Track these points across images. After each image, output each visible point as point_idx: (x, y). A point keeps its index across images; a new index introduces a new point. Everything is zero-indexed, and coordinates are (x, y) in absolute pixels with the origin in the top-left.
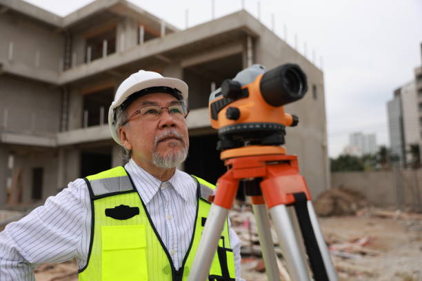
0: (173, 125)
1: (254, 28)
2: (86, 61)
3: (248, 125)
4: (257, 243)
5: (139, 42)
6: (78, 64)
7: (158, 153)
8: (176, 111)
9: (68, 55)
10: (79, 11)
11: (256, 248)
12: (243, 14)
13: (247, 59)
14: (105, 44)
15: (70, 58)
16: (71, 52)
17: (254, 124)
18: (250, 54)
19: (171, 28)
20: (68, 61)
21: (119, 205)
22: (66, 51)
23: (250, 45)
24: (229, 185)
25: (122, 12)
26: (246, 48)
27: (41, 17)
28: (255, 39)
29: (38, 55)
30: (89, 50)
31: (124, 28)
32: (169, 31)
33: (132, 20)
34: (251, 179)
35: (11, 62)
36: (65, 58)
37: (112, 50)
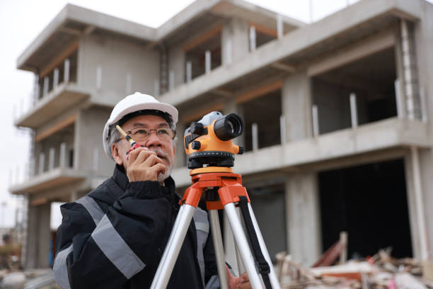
0: (160, 145)
2: (185, 80)
3: (207, 152)
5: (250, 50)
6: (177, 85)
8: (164, 132)
9: (164, 74)
10: (174, 18)
13: (402, 54)
14: (208, 56)
15: (167, 78)
16: (167, 71)
17: (211, 152)
18: (406, 46)
19: (294, 23)
20: (164, 82)
22: (161, 70)
23: (405, 33)
24: (197, 192)
25: (226, 12)
26: (400, 39)
27: (131, 31)
28: (413, 24)
29: (129, 78)
30: (189, 66)
31: (232, 32)
32: (290, 27)
33: (240, 20)
34: (212, 188)
35: (100, 91)
36: (161, 78)
37: (217, 62)
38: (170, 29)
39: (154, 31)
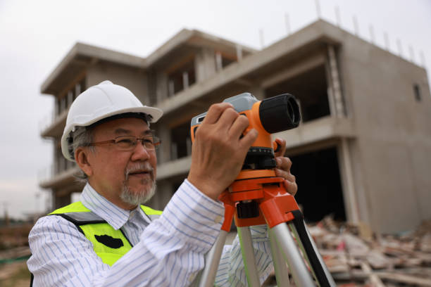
1: (334, 35)
2: (168, 96)
4: (358, 267)
5: (217, 70)
7: (129, 187)
9: (152, 92)
11: (357, 273)
12: (320, 23)
14: (185, 77)
15: (155, 95)
16: (155, 89)
18: (333, 63)
19: (248, 50)
20: (152, 97)
21: (103, 234)
23: (331, 53)
26: (328, 58)
28: (337, 47)
30: (172, 85)
31: (202, 58)
32: (247, 53)
33: (209, 49)
37: (193, 80)
38: (156, 57)
39: (144, 60)
